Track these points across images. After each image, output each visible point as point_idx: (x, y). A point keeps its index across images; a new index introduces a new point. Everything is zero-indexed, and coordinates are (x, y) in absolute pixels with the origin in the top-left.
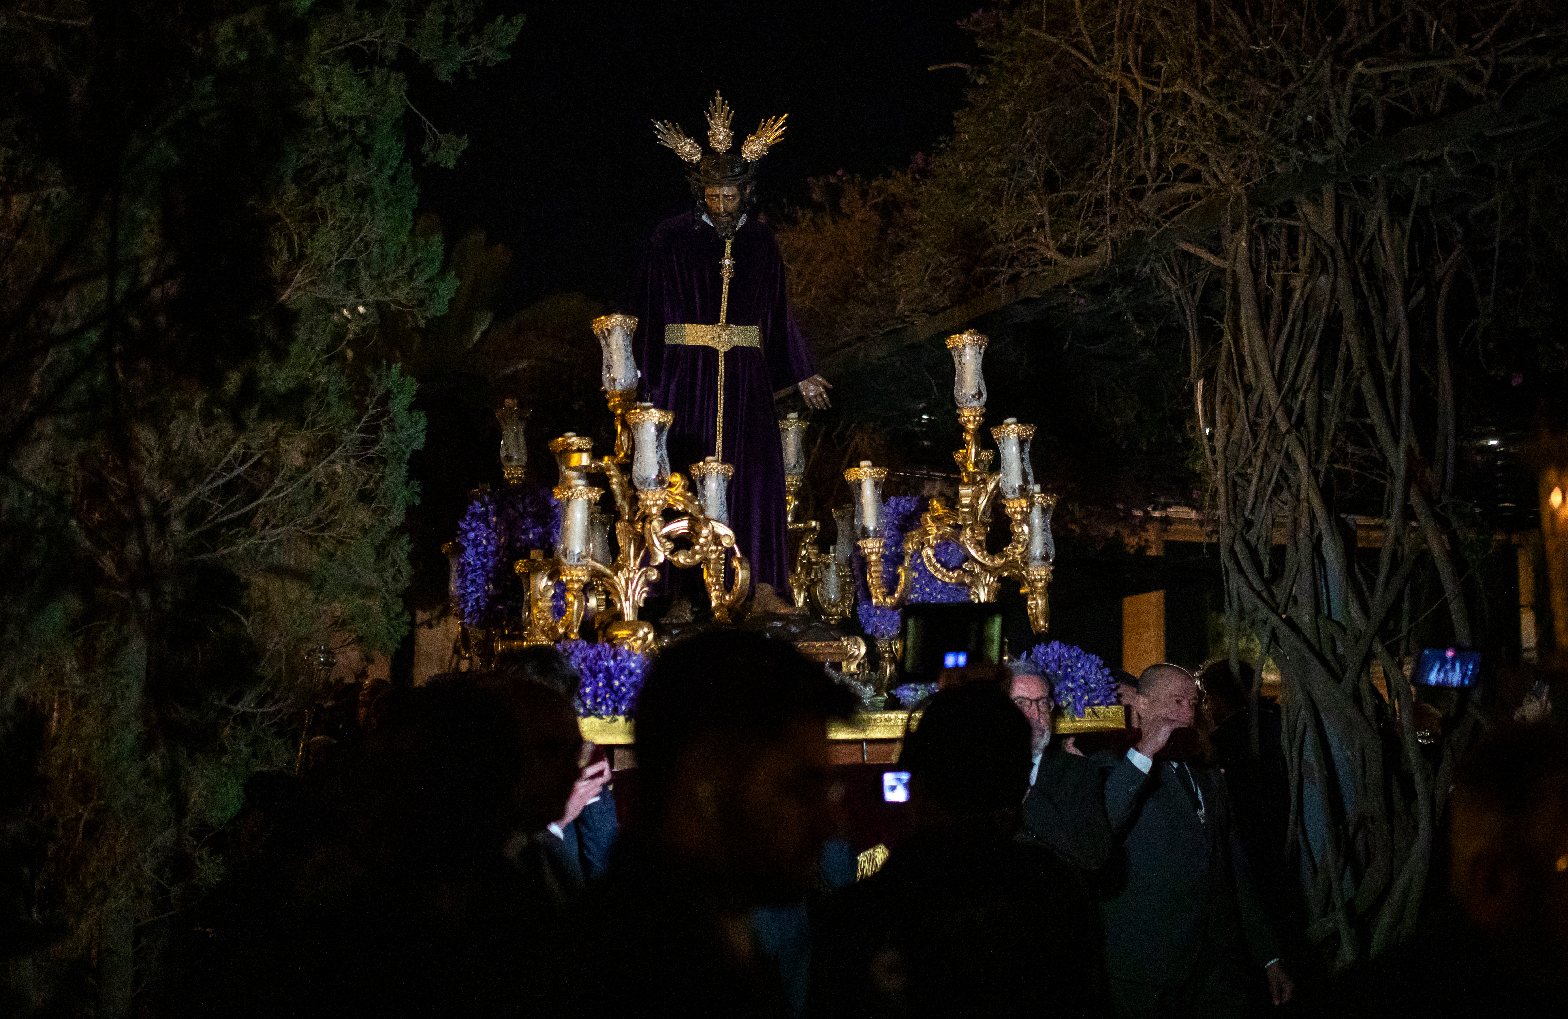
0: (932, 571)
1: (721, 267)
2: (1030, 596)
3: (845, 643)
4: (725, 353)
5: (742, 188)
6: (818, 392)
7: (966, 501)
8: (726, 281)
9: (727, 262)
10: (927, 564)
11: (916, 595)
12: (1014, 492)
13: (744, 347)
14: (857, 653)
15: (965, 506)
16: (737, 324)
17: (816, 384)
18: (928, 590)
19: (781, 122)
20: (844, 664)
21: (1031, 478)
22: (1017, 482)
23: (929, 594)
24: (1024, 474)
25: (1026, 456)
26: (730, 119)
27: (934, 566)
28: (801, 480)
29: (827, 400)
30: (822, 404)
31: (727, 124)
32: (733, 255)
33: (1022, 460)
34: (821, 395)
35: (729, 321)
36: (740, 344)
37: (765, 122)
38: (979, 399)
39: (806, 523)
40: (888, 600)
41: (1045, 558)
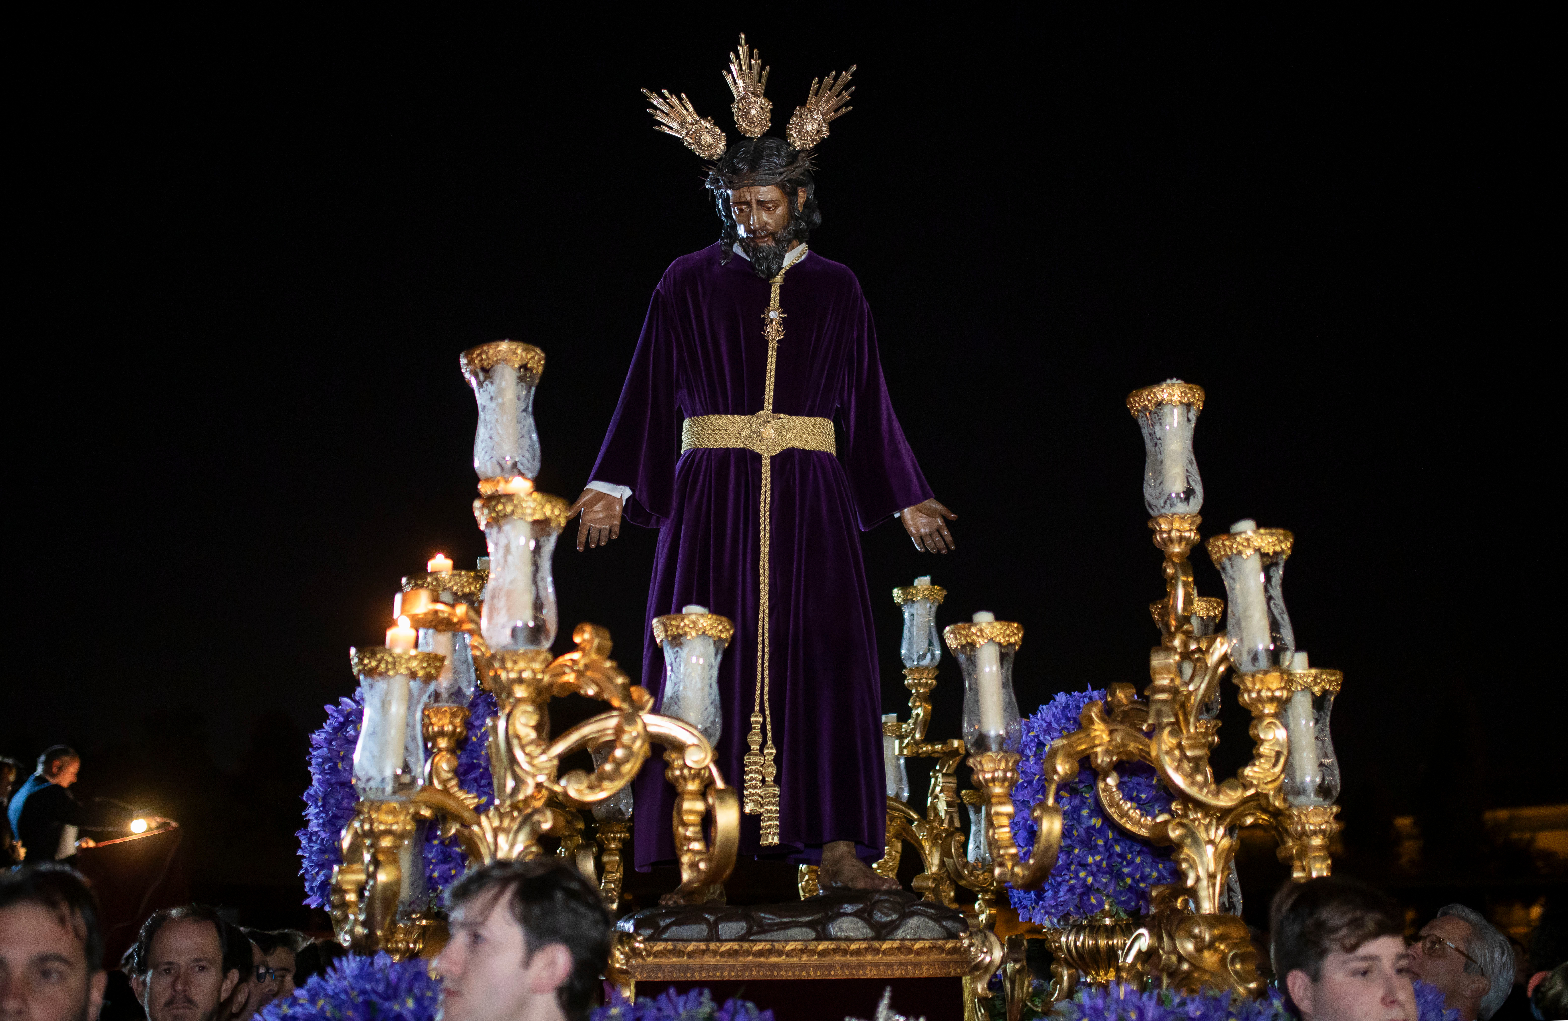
0: (1115, 816)
1: (762, 324)
2: (1297, 863)
3: (966, 943)
4: (772, 458)
5: (790, 193)
6: (935, 526)
7: (1163, 681)
8: (773, 346)
9: (773, 314)
10: (1105, 802)
11: (1098, 858)
12: (1255, 658)
13: (804, 450)
14: (988, 959)
15: (1162, 690)
16: (791, 414)
17: (931, 514)
18: (1118, 849)
19: (846, 76)
20: (966, 980)
21: (1287, 635)
22: (1263, 643)
23: (1120, 855)
24: (1274, 626)
25: (1277, 592)
26: (764, 80)
27: (1118, 806)
28: (936, 678)
29: (948, 539)
30: (941, 545)
31: (760, 88)
32: (784, 304)
33: (1269, 599)
34: (938, 530)
35: (777, 409)
36: (797, 445)
37: (820, 82)
38: (1187, 499)
39: (944, 743)
40: (1017, 870)
41: (1323, 791)
